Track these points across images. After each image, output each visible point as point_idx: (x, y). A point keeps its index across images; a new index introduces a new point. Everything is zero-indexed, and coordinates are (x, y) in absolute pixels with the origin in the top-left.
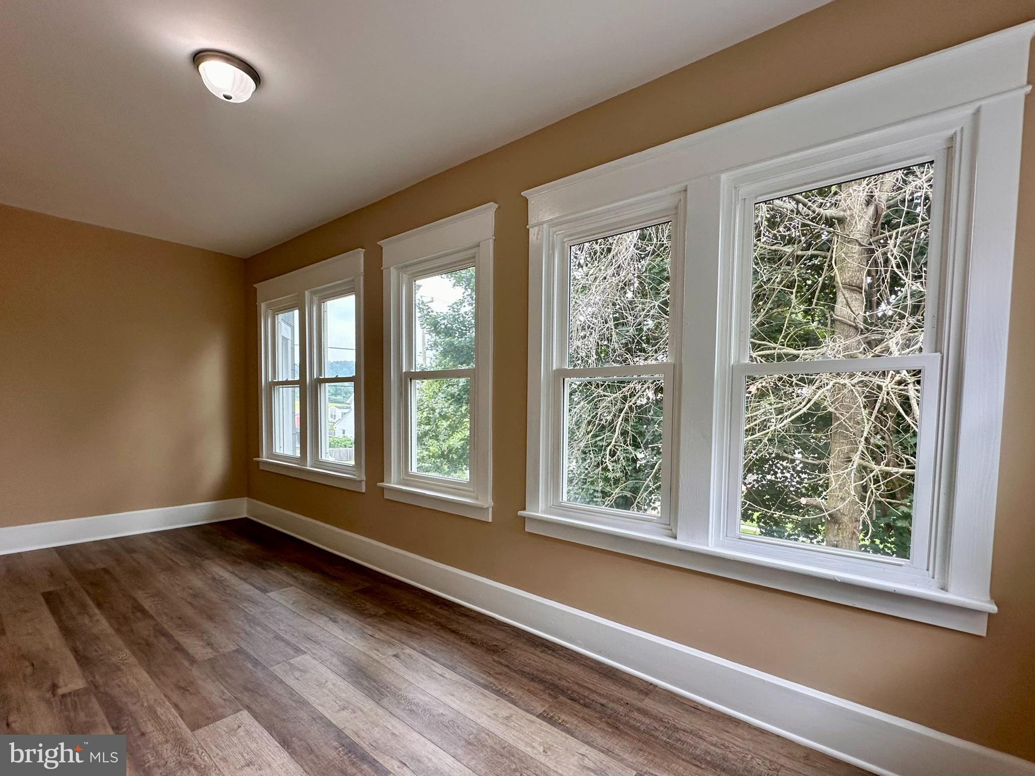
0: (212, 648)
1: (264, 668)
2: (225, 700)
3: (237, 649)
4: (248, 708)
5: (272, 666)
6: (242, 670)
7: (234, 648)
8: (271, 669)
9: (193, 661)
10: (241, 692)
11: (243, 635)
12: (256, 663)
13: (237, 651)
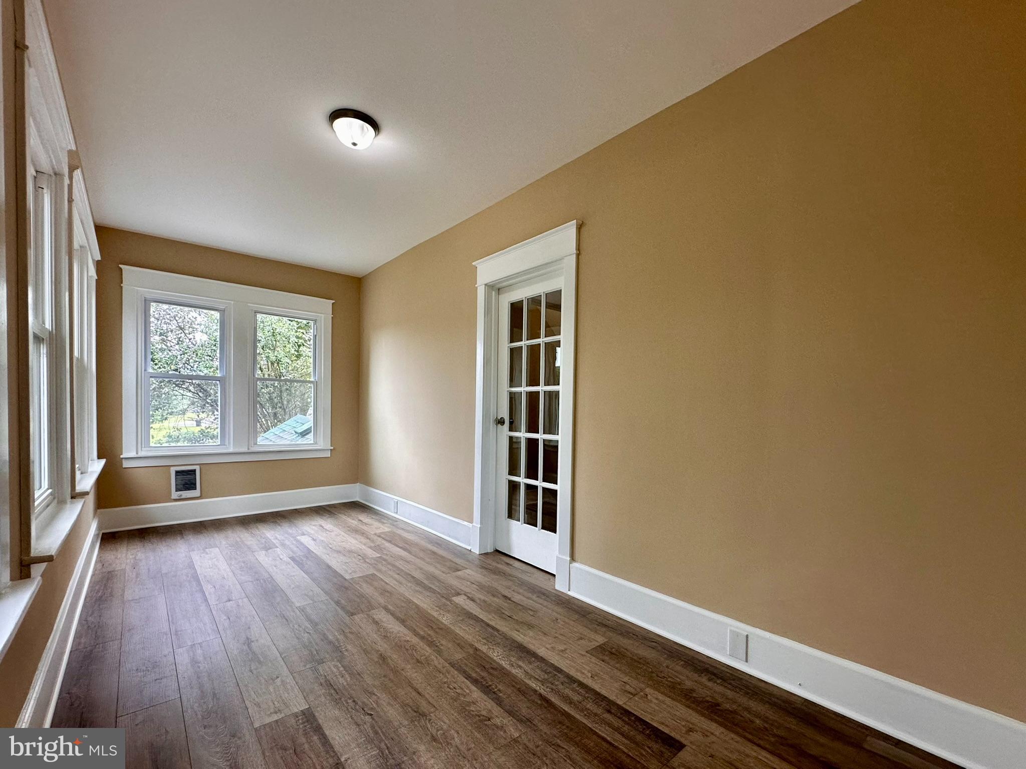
0: (373, 619)
1: (332, 599)
2: (359, 584)
3: (352, 616)
4: (346, 579)
5: (327, 600)
6: (348, 599)
7: (355, 617)
8: (327, 598)
9: (386, 609)
10: (350, 587)
11: (347, 631)
12: (338, 603)
13: (352, 614)
